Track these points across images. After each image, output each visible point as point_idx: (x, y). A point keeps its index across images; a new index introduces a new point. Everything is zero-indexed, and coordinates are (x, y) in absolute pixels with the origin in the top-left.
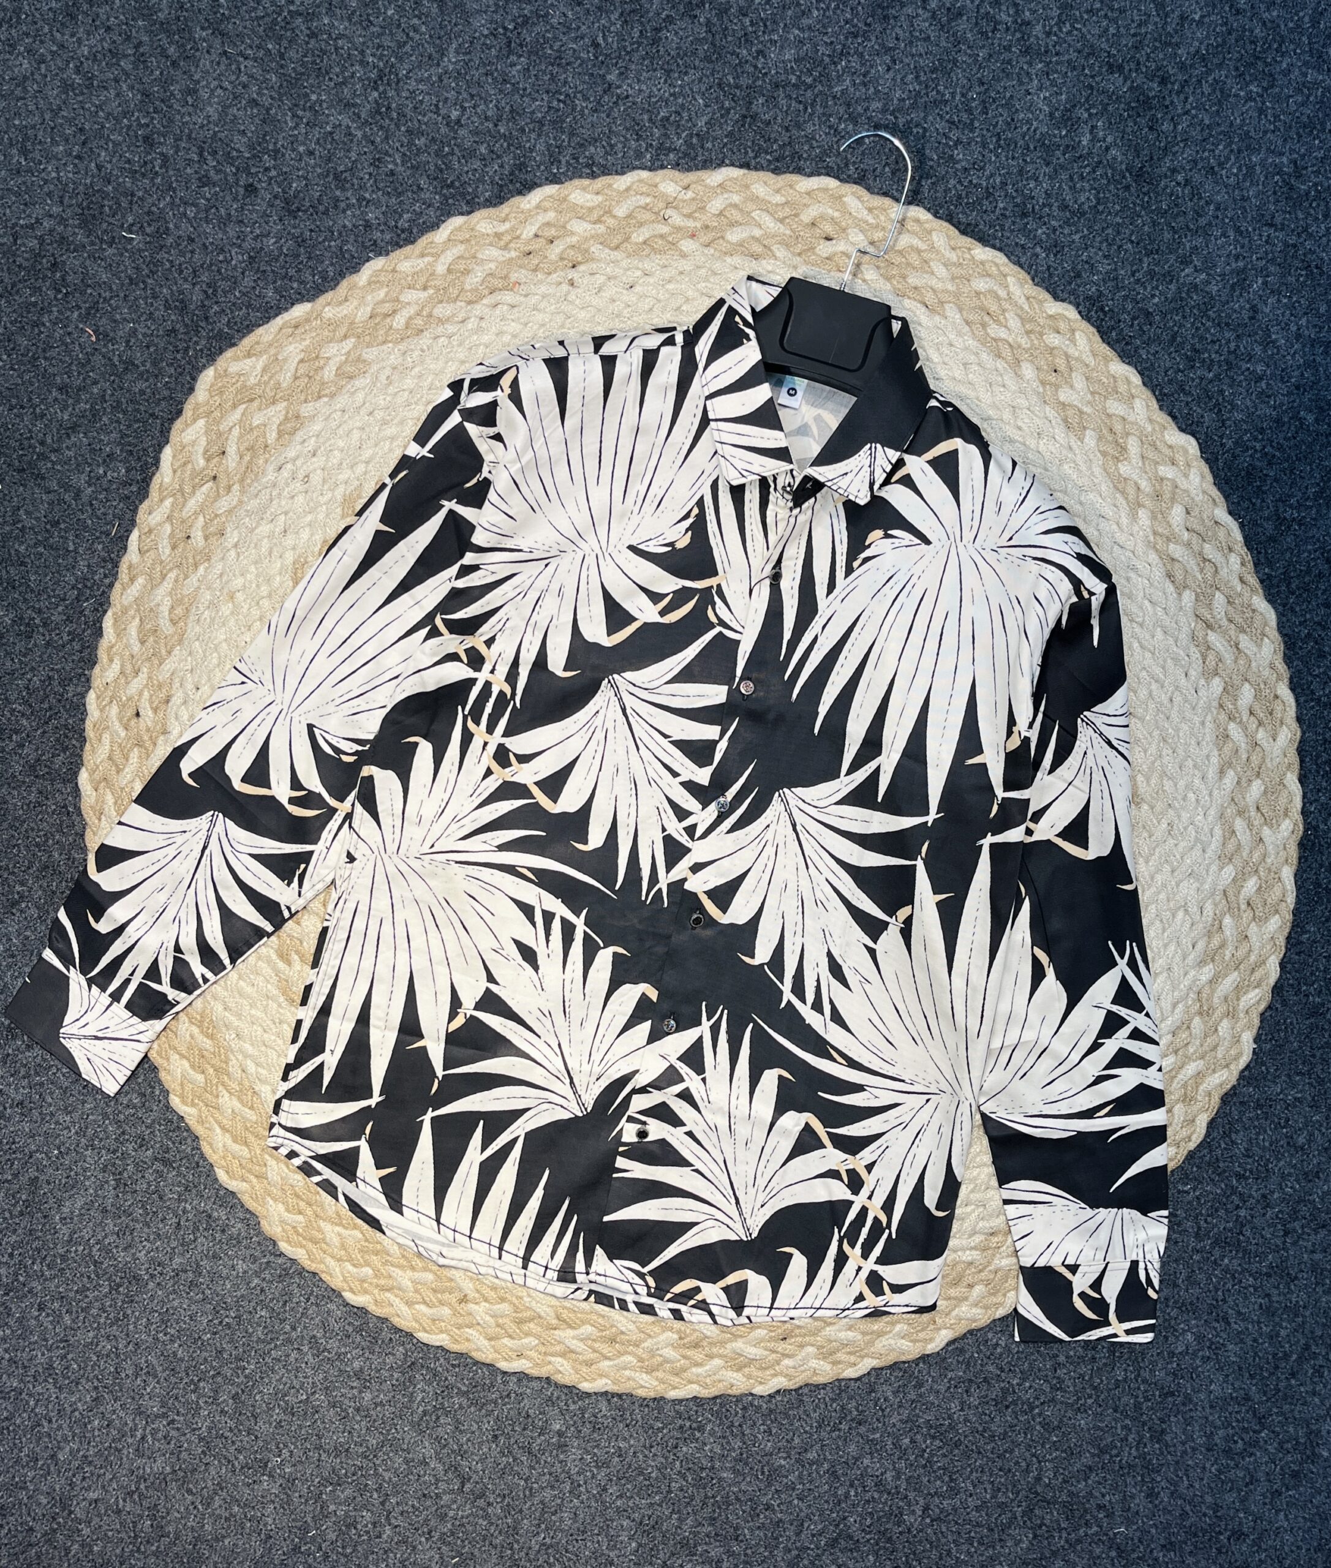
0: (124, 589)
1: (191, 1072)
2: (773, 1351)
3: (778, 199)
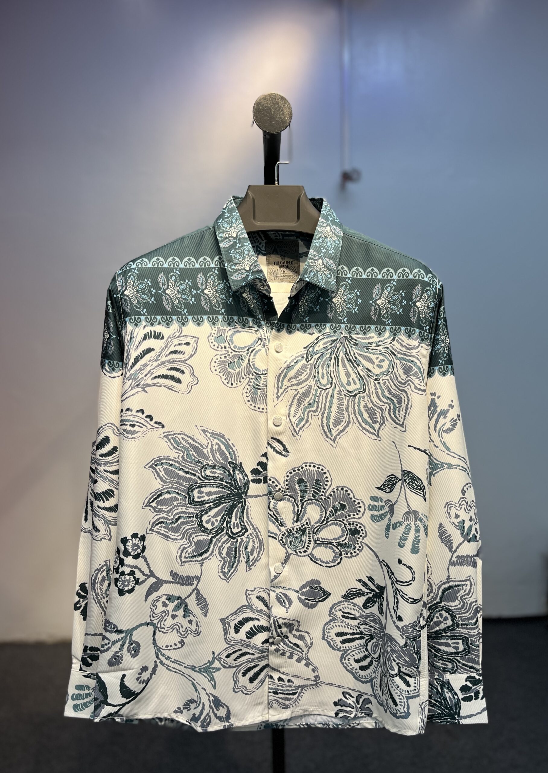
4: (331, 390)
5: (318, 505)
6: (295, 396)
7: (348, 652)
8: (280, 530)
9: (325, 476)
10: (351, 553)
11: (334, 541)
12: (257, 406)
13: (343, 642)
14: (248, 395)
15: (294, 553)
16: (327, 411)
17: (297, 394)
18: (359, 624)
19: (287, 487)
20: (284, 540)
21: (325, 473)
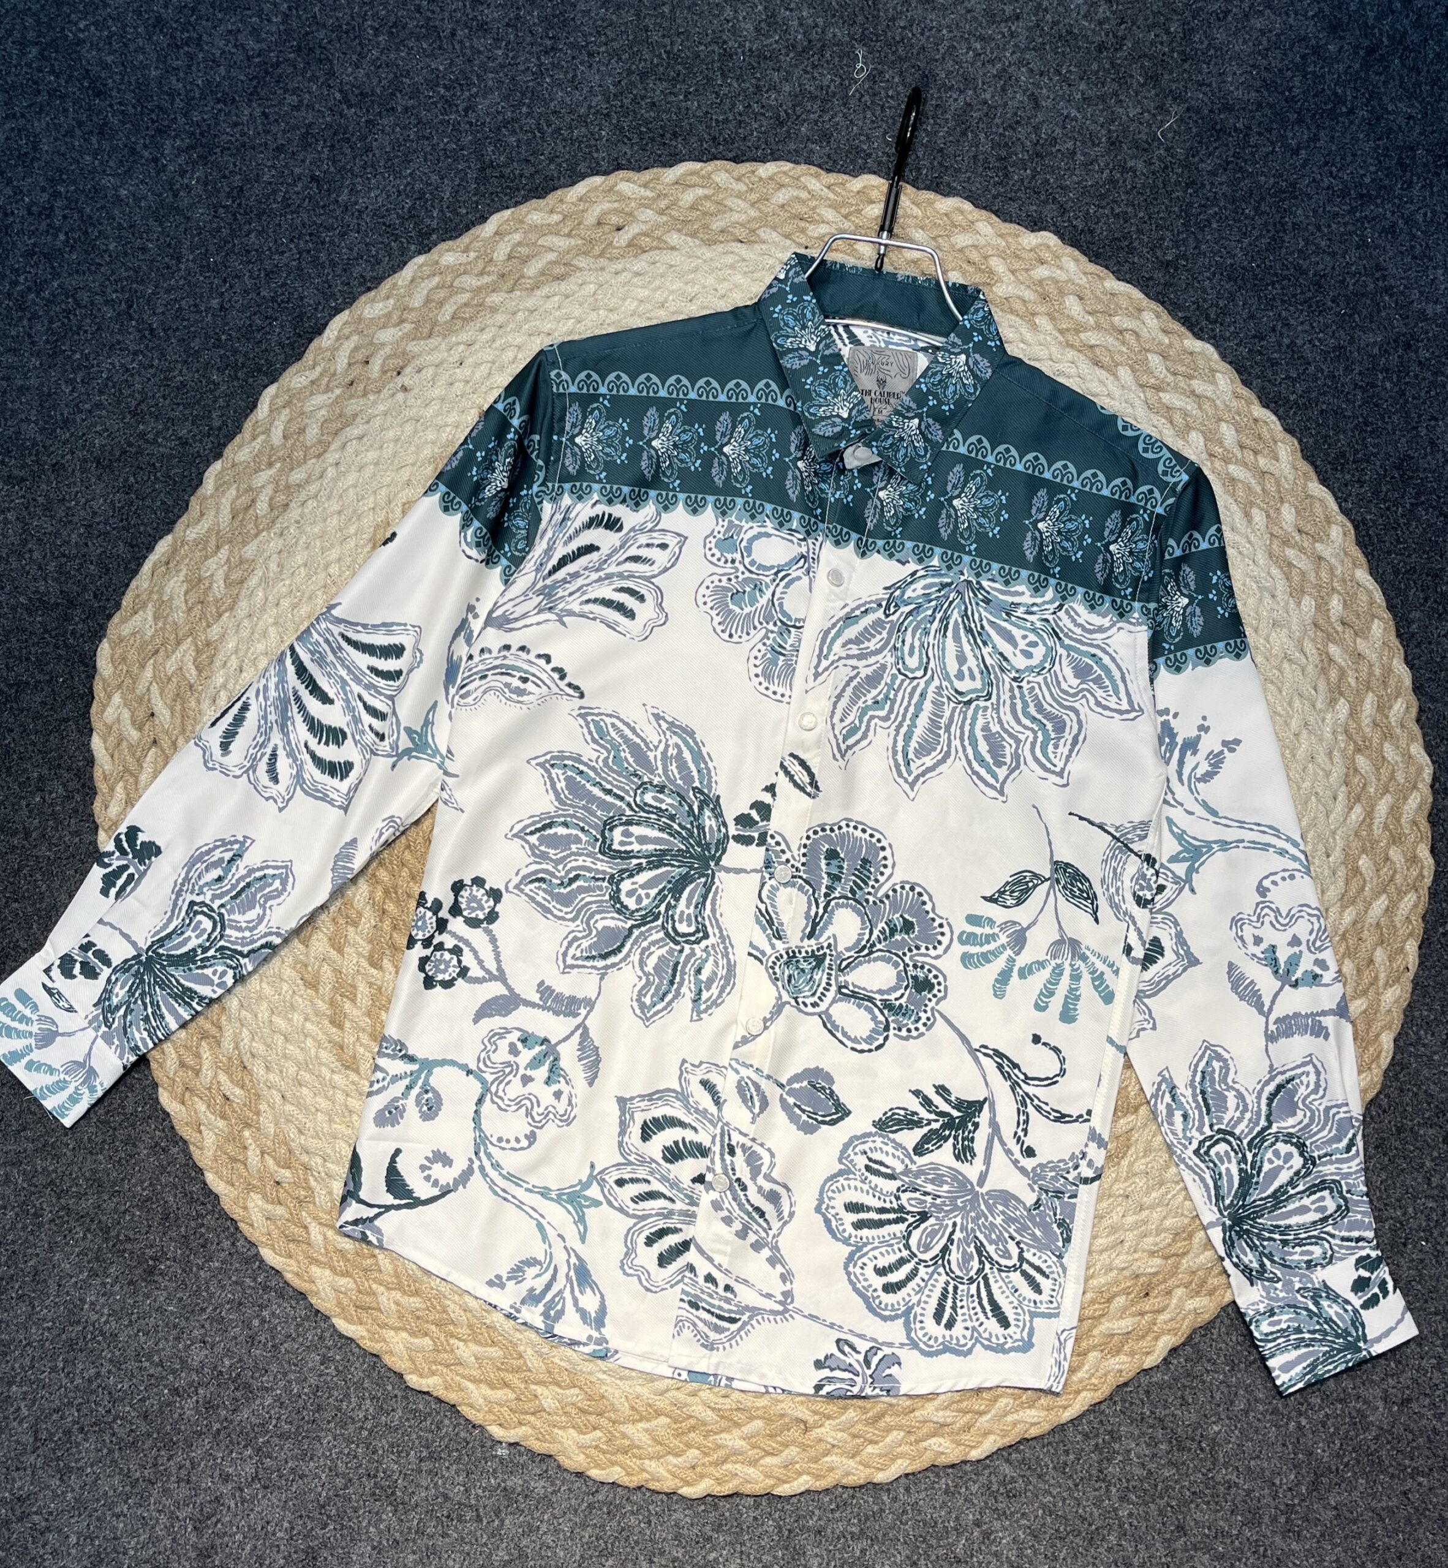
2: (1142, 1314)
3: (556, 218)
4: (922, 682)
5: (858, 913)
6: (851, 679)
7: (865, 1250)
8: (773, 946)
9: (882, 854)
10: (909, 1030)
11: (878, 997)
12: (772, 688)
13: (859, 1225)
14: (758, 662)
15: (793, 1002)
16: (908, 722)
17: (855, 677)
18: (898, 1190)
19: (803, 860)
20: (777, 970)
21: (883, 849)
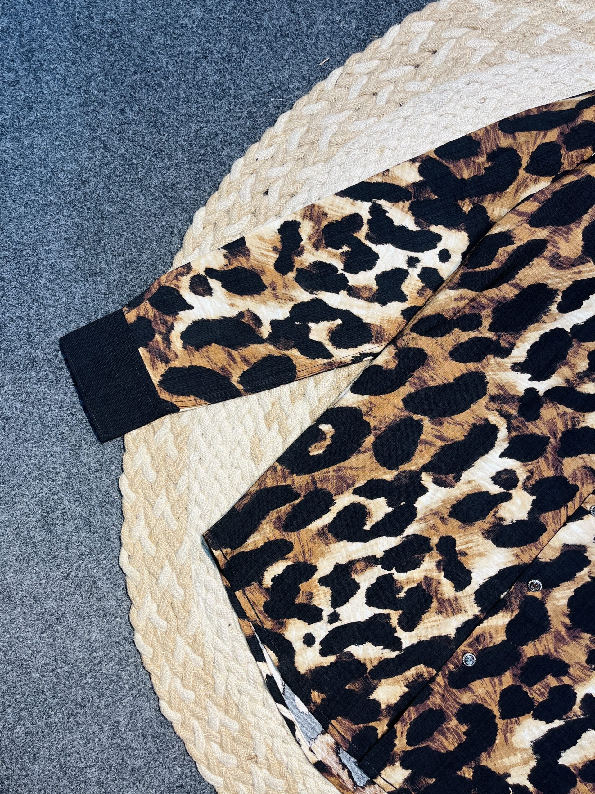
0: (309, 103)
1: (149, 466)
